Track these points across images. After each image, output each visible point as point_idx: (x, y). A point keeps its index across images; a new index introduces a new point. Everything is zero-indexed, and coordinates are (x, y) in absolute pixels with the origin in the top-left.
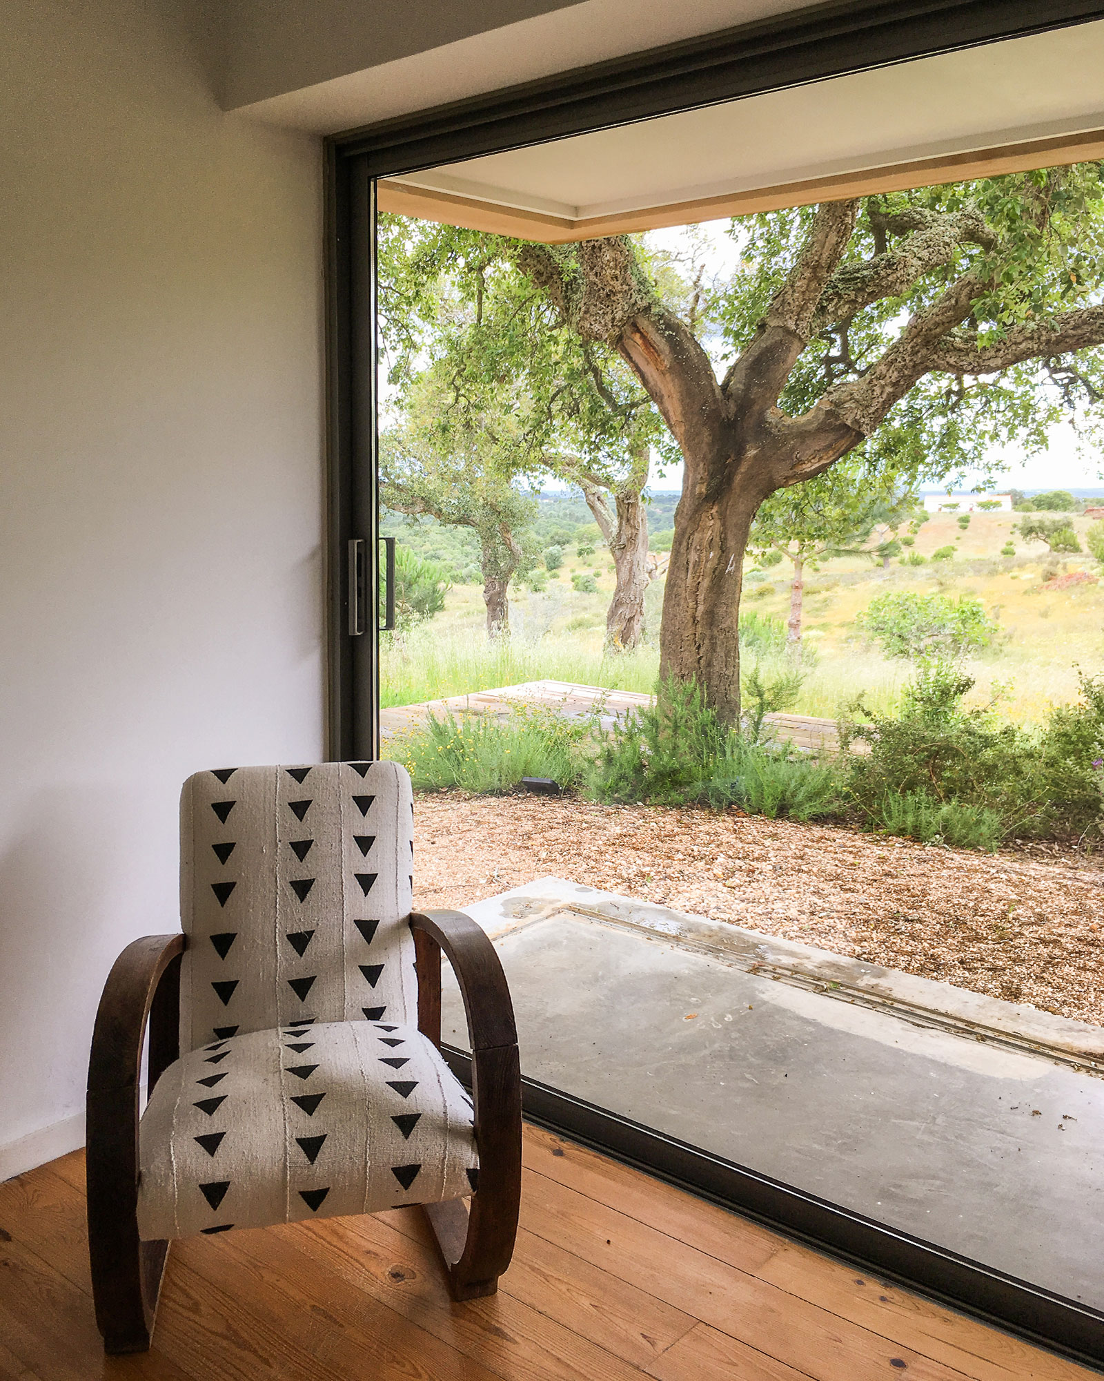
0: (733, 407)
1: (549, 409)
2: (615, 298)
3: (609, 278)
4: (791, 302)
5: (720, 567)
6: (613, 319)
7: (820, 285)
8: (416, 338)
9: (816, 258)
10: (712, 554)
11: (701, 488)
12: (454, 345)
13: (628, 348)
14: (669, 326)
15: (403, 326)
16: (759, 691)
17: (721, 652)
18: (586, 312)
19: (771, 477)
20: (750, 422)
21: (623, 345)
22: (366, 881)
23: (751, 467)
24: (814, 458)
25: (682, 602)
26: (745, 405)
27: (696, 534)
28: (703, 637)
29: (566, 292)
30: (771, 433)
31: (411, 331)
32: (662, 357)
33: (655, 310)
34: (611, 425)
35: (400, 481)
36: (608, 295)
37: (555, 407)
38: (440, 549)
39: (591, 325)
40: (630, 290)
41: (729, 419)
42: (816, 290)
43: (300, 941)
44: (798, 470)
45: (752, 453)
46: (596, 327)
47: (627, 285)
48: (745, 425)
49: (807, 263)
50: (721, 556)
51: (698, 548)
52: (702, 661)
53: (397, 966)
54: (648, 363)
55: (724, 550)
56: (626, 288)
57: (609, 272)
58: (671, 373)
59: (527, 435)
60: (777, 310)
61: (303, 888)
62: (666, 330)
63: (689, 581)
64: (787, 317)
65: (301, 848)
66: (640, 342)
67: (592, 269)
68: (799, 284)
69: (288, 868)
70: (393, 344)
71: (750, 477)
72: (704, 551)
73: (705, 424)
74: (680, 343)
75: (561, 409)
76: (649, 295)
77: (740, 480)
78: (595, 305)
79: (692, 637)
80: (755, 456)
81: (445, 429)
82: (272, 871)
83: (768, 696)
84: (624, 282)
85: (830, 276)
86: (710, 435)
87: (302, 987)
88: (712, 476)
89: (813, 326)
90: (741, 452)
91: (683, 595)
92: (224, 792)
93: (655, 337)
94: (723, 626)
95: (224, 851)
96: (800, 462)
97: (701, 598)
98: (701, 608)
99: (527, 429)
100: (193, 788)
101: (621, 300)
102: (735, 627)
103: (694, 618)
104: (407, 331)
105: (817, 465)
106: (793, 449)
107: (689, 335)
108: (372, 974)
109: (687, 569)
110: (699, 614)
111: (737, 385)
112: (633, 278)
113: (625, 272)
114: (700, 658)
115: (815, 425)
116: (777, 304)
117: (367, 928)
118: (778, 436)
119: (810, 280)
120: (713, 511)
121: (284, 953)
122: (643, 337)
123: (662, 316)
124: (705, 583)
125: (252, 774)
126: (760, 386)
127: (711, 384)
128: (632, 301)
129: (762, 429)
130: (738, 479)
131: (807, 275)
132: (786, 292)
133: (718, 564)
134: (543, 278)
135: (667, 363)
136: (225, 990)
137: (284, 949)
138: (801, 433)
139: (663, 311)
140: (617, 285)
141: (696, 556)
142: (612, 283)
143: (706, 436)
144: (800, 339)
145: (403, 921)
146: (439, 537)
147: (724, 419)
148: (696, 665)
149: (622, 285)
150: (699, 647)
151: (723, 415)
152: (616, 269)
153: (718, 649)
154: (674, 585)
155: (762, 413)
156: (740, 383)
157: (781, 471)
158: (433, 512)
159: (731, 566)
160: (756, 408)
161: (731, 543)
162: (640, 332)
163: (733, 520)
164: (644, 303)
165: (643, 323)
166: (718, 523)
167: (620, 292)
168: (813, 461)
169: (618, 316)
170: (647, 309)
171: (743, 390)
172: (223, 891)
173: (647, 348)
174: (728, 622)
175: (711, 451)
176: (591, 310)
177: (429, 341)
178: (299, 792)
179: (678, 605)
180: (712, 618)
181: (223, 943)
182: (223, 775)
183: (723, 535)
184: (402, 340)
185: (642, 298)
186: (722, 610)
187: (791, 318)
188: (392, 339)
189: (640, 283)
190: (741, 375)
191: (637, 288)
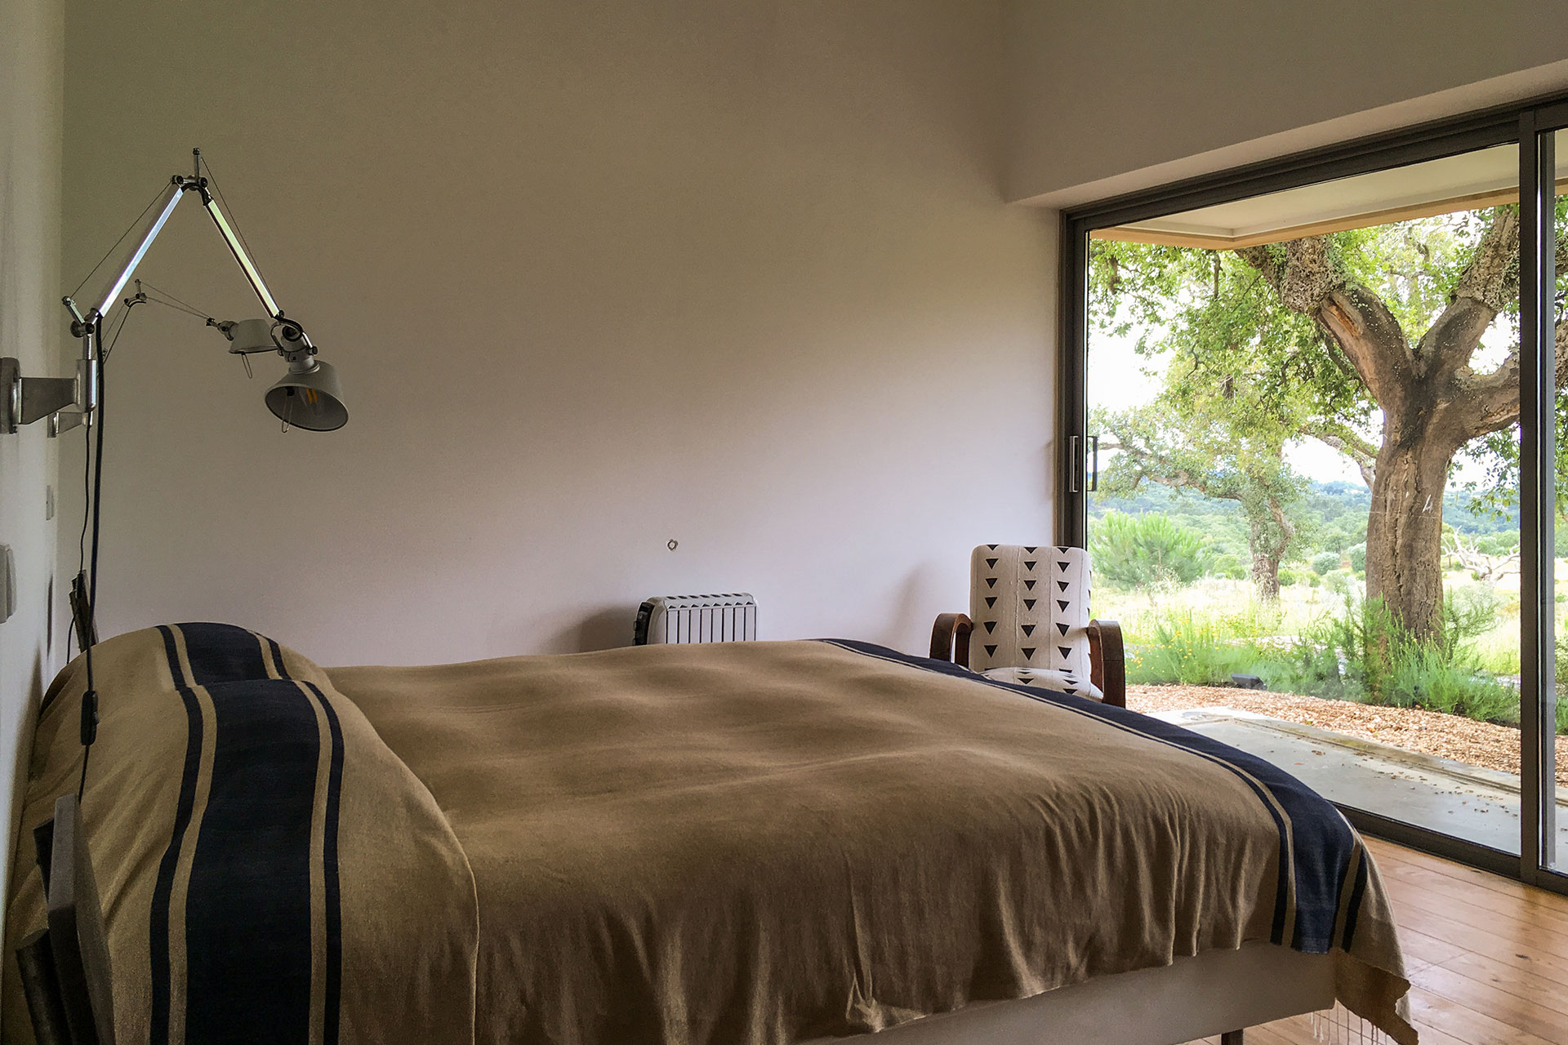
0: (1423, 367)
1: (1284, 374)
2: (1313, 278)
3: (1308, 262)
4: (1477, 275)
5: (1416, 506)
6: (1312, 294)
7: (1503, 261)
8: (1160, 313)
9: (1497, 239)
10: (1407, 494)
11: (1395, 436)
12: (1192, 316)
13: (1326, 318)
14: (1361, 300)
15: (1148, 303)
16: (1454, 616)
17: (1421, 582)
18: (1289, 290)
19: (1462, 428)
20: (1441, 379)
21: (1321, 315)
22: (1063, 605)
23: (1442, 419)
24: (1503, 411)
25: (1382, 536)
26: (1435, 365)
27: (1392, 476)
28: (1403, 568)
29: (1278, 272)
30: (1460, 389)
31: (1156, 308)
32: (1356, 325)
33: (1349, 286)
34: (1345, 388)
35: (1163, 453)
36: (1308, 276)
37: (1290, 373)
38: (1223, 542)
39: (1295, 300)
40: (1326, 271)
41: (1420, 377)
42: (1499, 266)
43: (1028, 629)
44: (1488, 421)
45: (1443, 406)
46: (1299, 302)
47: (1325, 267)
48: (1436, 382)
49: (1489, 244)
50: (1416, 496)
51: (1395, 488)
52: (1402, 590)
53: (1078, 649)
54: (1344, 331)
55: (1419, 491)
56: (1322, 269)
57: (1307, 257)
58: (1364, 338)
59: (1264, 397)
60: (1466, 283)
61: (1030, 604)
62: (1359, 302)
63: (1387, 517)
64: (1475, 289)
65: (1030, 584)
66: (1336, 313)
67: (1294, 255)
68: (1482, 261)
69: (1025, 593)
70: (1141, 319)
71: (1442, 429)
72: (1400, 491)
73: (1397, 381)
74: (1372, 313)
75: (1297, 373)
76: (1344, 275)
77: (1433, 430)
78: (1297, 284)
79: (1393, 567)
80: (1446, 409)
81: (1185, 392)
82: (1015, 593)
83: (1463, 622)
84: (1322, 265)
85: (1512, 253)
86: (1402, 390)
87: (1028, 652)
88: (1405, 425)
89: (1503, 296)
90: (1433, 404)
91: (1383, 530)
92: (993, 555)
93: (1348, 309)
94: (1423, 559)
95: (991, 582)
96: (1489, 414)
97: (1399, 532)
98: (1400, 541)
99: (1264, 391)
100: (978, 553)
101: (1318, 279)
102: (1435, 561)
103: (1394, 551)
104: (1152, 308)
105: (1506, 417)
106: (1481, 404)
107: (1382, 307)
108: (1065, 652)
109: (1386, 506)
110: (1398, 547)
111: (1428, 350)
112: (1330, 261)
113: (1323, 256)
114: (1401, 586)
115: (1502, 381)
116: (1465, 278)
117: (1063, 628)
118: (1467, 391)
119: (1493, 259)
120: (1408, 456)
121: (1020, 634)
122: (1338, 308)
123: (1356, 292)
124: (1403, 520)
125: (1007, 549)
126: (1450, 348)
127: (1402, 347)
128: (1329, 280)
129: (1451, 385)
130: (1430, 428)
131: (1489, 253)
132: (1473, 268)
133: (1414, 503)
134: (1258, 262)
135: (1360, 331)
136: (991, 649)
137: (1020, 632)
138: (1488, 388)
139: (1357, 287)
140: (1315, 267)
141: (1393, 496)
142: (1311, 265)
143: (1398, 391)
144: (1489, 307)
145: (1083, 629)
146: (1222, 529)
147: (1414, 376)
148: (1397, 592)
149: (1319, 267)
150: (1399, 576)
151: (1414, 373)
152: (1314, 254)
153: (1418, 580)
154: (1375, 521)
155: (1451, 372)
156: (1431, 346)
157: (1472, 422)
158: (1198, 485)
159: (1429, 505)
160: (1446, 367)
161: (1427, 484)
162: (1336, 305)
163: (1427, 466)
164: (1339, 281)
165: (1339, 297)
166: (1413, 467)
167: (1318, 273)
168: (1501, 413)
169: (1316, 292)
170: (1342, 286)
171: (1433, 352)
172: (991, 601)
173: (1342, 318)
174: (1428, 556)
175: (1403, 405)
176: (1294, 287)
177: (1172, 315)
178: (1030, 558)
179: (1379, 539)
180: (1410, 550)
181: (990, 626)
182: (992, 547)
183: (1418, 478)
184: (1147, 315)
185: (1337, 277)
186: (1421, 544)
187: (1478, 289)
188: (1139, 315)
189: (1335, 265)
190: (1432, 340)
191: (1333, 269)
